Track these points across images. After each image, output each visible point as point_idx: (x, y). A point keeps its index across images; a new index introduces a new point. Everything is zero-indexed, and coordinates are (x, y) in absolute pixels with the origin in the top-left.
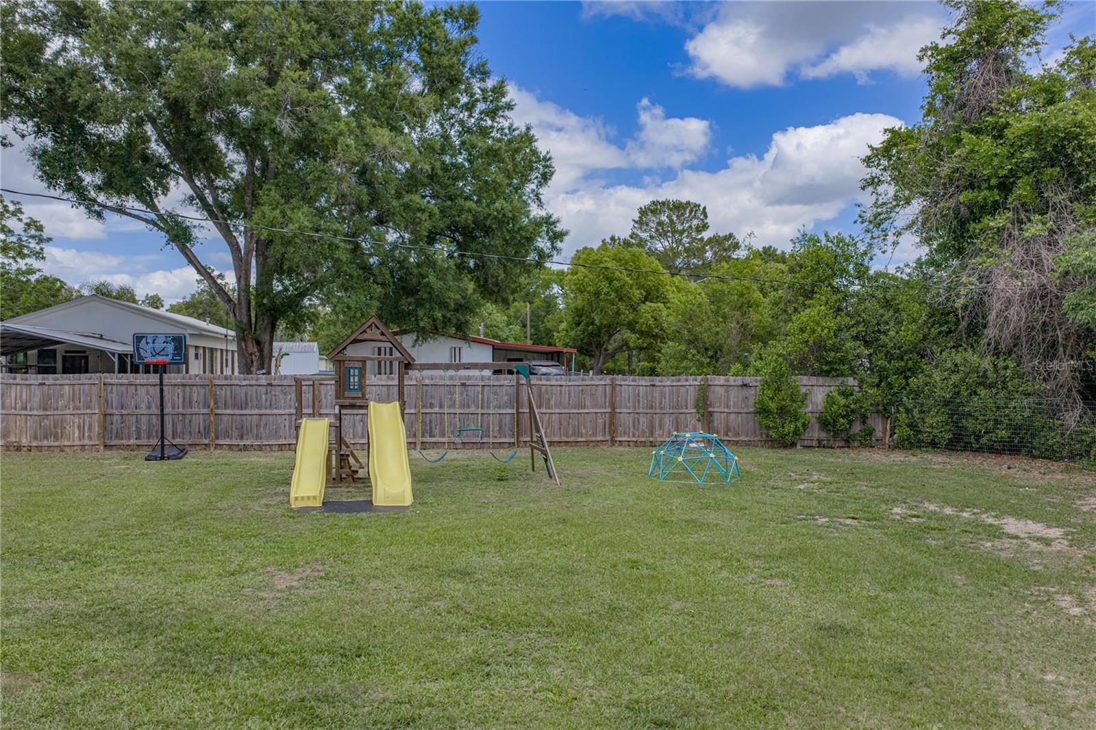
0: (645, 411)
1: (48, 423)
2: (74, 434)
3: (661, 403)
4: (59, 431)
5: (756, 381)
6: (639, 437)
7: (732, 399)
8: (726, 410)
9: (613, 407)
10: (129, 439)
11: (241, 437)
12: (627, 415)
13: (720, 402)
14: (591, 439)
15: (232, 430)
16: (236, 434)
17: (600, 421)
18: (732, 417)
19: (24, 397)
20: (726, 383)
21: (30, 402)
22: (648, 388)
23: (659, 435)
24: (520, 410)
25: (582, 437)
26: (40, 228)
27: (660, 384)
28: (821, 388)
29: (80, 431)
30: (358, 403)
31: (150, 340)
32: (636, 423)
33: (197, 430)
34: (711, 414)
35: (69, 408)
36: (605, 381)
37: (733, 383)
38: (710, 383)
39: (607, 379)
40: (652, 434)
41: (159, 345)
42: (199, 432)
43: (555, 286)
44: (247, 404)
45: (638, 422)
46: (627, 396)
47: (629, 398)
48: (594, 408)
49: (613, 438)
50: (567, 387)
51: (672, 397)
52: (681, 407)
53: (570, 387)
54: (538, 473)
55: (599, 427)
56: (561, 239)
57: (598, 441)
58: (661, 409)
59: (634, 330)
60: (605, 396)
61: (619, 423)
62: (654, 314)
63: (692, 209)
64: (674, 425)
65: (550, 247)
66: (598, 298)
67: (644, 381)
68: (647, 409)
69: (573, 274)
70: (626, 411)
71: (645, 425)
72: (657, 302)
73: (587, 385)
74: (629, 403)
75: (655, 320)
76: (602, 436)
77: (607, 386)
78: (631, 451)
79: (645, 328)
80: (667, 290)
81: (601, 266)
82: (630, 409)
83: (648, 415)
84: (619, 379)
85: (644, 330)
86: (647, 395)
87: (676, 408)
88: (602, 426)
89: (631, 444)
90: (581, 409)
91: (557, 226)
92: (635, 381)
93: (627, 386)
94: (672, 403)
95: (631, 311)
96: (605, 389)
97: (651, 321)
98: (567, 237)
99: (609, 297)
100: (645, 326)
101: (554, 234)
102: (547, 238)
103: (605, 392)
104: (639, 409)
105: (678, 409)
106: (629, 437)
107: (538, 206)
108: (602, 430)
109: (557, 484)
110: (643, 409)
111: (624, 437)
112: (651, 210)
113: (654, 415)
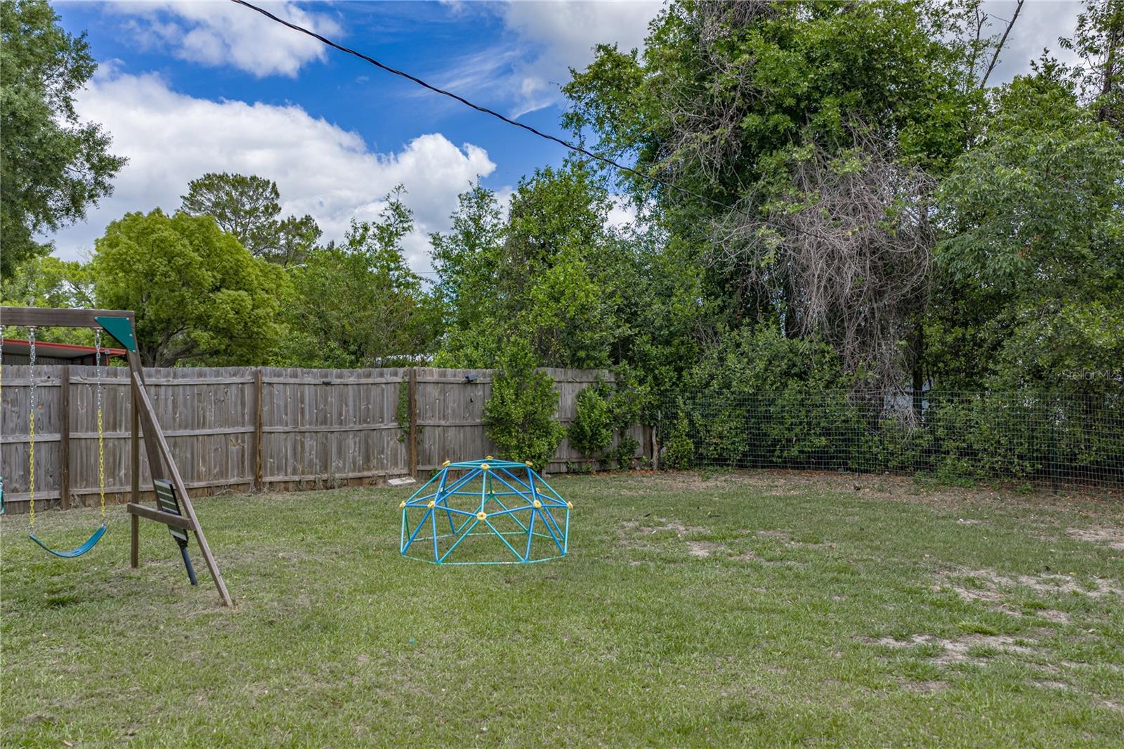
0: (314, 428)
3: (340, 414)
5: (484, 375)
6: (303, 473)
7: (451, 405)
8: (443, 422)
9: (257, 420)
12: (284, 436)
13: (433, 410)
14: (216, 482)
17: (234, 449)
18: (451, 433)
20: (443, 379)
22: (318, 388)
23: (337, 467)
24: (73, 435)
25: (199, 479)
27: (338, 381)
28: (570, 385)
32: (298, 453)
34: (420, 429)
36: (242, 376)
37: (451, 379)
38: (419, 379)
39: (246, 374)
40: (325, 467)
43: (65, 282)
45: (303, 447)
46: (282, 404)
47: (286, 407)
48: (221, 426)
49: (257, 479)
50: (171, 388)
51: (358, 403)
52: (374, 420)
53: (177, 388)
54: (149, 569)
55: (232, 460)
56: (113, 172)
57: (230, 486)
58: (341, 424)
59: (206, 327)
60: (243, 404)
61: (269, 452)
62: (235, 306)
63: (258, 186)
64: (363, 450)
65: (93, 181)
66: (151, 281)
67: (310, 377)
68: (316, 425)
69: (111, 246)
70: (280, 428)
71: (314, 452)
72: (237, 290)
73: (208, 385)
74: (286, 415)
75: (237, 313)
76: (238, 475)
77: (246, 386)
78: (301, 501)
79: (222, 324)
80: (249, 274)
81: (155, 236)
82: (287, 425)
83: (319, 435)
84: (268, 374)
85: (221, 326)
86: (316, 401)
87: (365, 421)
88: (237, 457)
89: (291, 486)
90: (198, 428)
91: (106, 147)
92: (296, 377)
93: (282, 386)
94: (358, 414)
95: (202, 300)
96: (242, 391)
97: (231, 315)
98: (123, 168)
99: (168, 280)
100: (222, 321)
101: (101, 160)
102: (88, 166)
103: (243, 397)
104: (303, 425)
105: (368, 423)
106: (286, 475)
107: (69, 117)
108: (238, 465)
109: (225, 604)
110: (310, 424)
111: (278, 475)
112: (205, 185)
113: (329, 434)
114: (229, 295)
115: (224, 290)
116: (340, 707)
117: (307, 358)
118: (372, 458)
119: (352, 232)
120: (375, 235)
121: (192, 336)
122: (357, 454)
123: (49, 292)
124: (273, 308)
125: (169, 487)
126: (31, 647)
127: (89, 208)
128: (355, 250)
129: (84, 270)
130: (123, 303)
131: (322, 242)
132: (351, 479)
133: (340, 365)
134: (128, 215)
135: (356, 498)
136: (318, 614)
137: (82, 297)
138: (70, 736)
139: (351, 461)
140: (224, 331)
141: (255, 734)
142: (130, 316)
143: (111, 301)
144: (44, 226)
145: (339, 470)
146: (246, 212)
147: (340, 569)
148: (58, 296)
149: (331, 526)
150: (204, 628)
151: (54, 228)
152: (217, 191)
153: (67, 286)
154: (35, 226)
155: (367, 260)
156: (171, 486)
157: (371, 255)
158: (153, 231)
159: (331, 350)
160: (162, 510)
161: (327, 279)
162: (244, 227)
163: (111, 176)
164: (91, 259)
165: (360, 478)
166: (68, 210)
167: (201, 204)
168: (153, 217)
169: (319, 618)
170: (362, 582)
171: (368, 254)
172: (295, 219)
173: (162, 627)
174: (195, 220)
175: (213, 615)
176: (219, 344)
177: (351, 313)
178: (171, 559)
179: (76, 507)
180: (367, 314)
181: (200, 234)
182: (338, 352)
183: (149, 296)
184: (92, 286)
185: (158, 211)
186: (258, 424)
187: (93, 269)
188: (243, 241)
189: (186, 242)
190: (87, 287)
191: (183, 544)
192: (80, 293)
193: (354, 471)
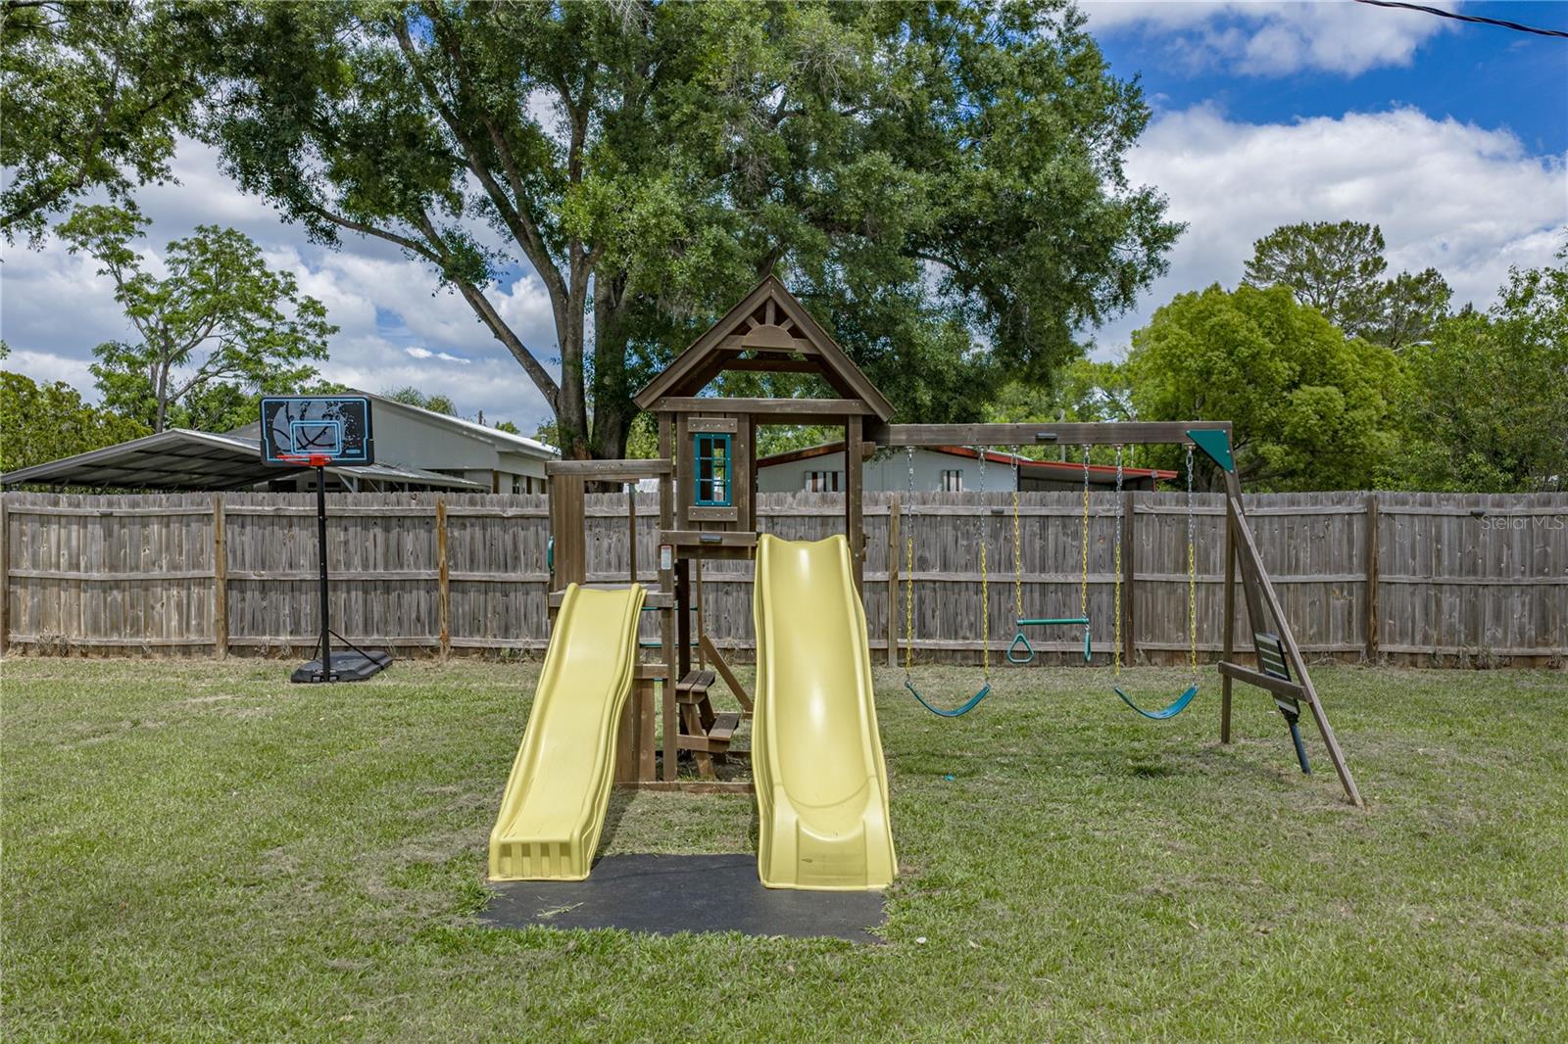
0: (1456, 579)
1: (119, 598)
2: (169, 620)
3: (1499, 560)
4: (141, 614)
6: (1439, 642)
9: (1370, 563)
10: (277, 633)
11: (506, 632)
12: (1409, 589)
15: (486, 616)
16: (493, 623)
17: (1338, 603)
19: (74, 543)
21: (85, 553)
22: (1464, 521)
23: (1494, 638)
24: (1137, 576)
26: (321, 312)
27: (1497, 511)
29: (180, 615)
30: (725, 537)
31: (295, 412)
32: (1432, 612)
33: (414, 616)
35: (161, 568)
36: (1350, 504)
39: (1354, 502)
40: (1474, 636)
41: (315, 423)
42: (418, 619)
43: (1096, 389)
44: (516, 558)
45: (1439, 606)
46: (1407, 543)
47: (1413, 549)
48: (1320, 572)
49: (1371, 646)
50: (1253, 519)
51: (1528, 545)
52: (1555, 570)
53: (1261, 520)
54: (1244, 747)
55: (1335, 618)
56: (1169, 244)
57: (1332, 654)
58: (1500, 574)
59: (1279, 438)
60: (1350, 542)
61: (1388, 609)
62: (1320, 407)
63: (1353, 235)
64: (1536, 614)
65: (1145, 259)
66: (1207, 381)
67: (1452, 503)
68: (1460, 576)
69: (1158, 339)
70: (1404, 578)
71: (1456, 614)
72: (1324, 385)
73: (1302, 515)
74: (1414, 559)
75: (1322, 417)
76: (1343, 639)
77: (1355, 518)
78: (1438, 682)
79: (1300, 433)
80: (1343, 362)
81: (1214, 320)
82: (1414, 574)
83: (1464, 589)
84: (1386, 499)
85: (1299, 437)
86: (1461, 539)
87: (1541, 572)
88: (1342, 615)
89: (1420, 660)
90: (1289, 573)
91: (1161, 214)
92: (1430, 505)
93: (1407, 517)
94: (1528, 561)
95: (1273, 402)
96: (1350, 525)
97: (1314, 420)
98: (1180, 238)
99: (1228, 378)
100: (1300, 430)
101: (1155, 231)
102: (1139, 241)
103: (1351, 532)
104: (1439, 574)
105: (1545, 574)
106: (1413, 644)
107: (1118, 184)
108: (1343, 623)
109: (1352, 802)
110: (1450, 574)
111: (1401, 643)
112: (1277, 243)
113: (1481, 589)
114: (1312, 394)
115: (1304, 387)
116: (1548, 960)
117: (1434, 478)
118: (1551, 628)
119: (1509, 285)
120: (1548, 288)
121: (1260, 451)
122: (1526, 620)
123: (1078, 403)
124: (1377, 409)
125: (1276, 644)
126: (1128, 815)
127: (1140, 294)
128: (1515, 313)
129: (1118, 372)
130: (1172, 412)
131: (1454, 307)
132: (1516, 657)
133: (1489, 488)
134: (1179, 297)
135: (1528, 685)
136: (1492, 835)
137: (1115, 407)
138: (1194, 917)
139: (1516, 630)
140: (1303, 444)
141: (1427, 966)
142: (1226, 427)
143: (1157, 409)
144: (1088, 323)
145: (1496, 642)
146: (1335, 274)
147: (1517, 780)
148: (1089, 407)
149: (1491, 722)
150: (1330, 828)
151: (1098, 322)
152: (1292, 249)
153: (1099, 394)
154: (1077, 322)
155: (1535, 327)
156: (1278, 642)
157: (1542, 320)
158: (1212, 314)
159: (1474, 466)
160: (1266, 673)
161: (1468, 362)
162: (1331, 295)
163: (1166, 248)
164: (1126, 356)
165: (1532, 657)
166: (1116, 298)
167: (1270, 269)
168: (1210, 296)
169: (1494, 840)
170: (1557, 803)
171: (1537, 319)
172: (1410, 277)
173: (1275, 817)
174: (1266, 293)
175: (1339, 814)
176: (1297, 462)
177: (1508, 410)
178: (1269, 738)
179: (1141, 665)
180: (1534, 410)
181: (1273, 312)
182: (1484, 469)
183: (1203, 402)
184: (1127, 392)
185: (1216, 287)
186: (1372, 570)
187: (1129, 370)
188: (1329, 315)
189: (1253, 324)
190: (1121, 392)
191: (1292, 719)
192: (1113, 401)
193: (1521, 644)
